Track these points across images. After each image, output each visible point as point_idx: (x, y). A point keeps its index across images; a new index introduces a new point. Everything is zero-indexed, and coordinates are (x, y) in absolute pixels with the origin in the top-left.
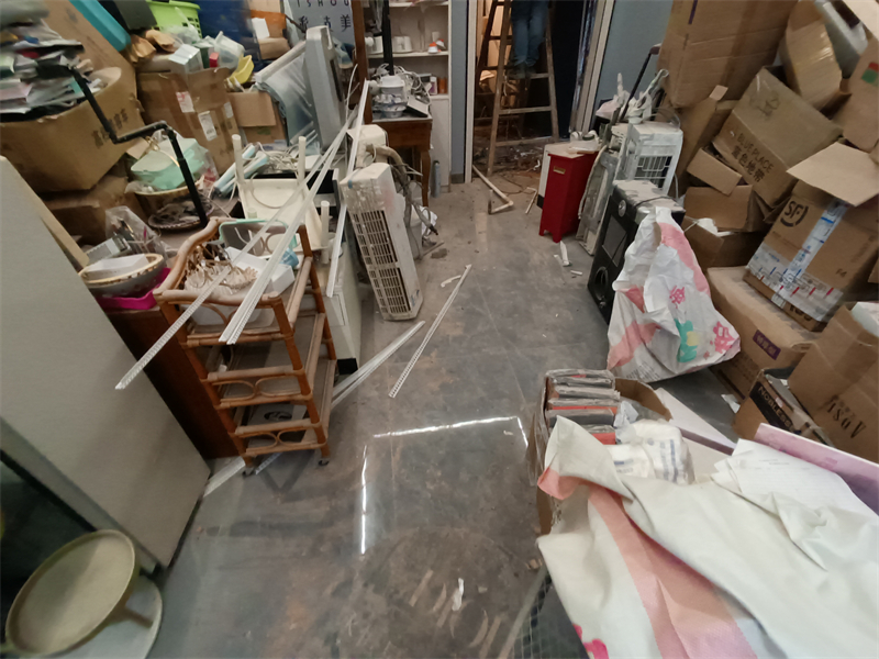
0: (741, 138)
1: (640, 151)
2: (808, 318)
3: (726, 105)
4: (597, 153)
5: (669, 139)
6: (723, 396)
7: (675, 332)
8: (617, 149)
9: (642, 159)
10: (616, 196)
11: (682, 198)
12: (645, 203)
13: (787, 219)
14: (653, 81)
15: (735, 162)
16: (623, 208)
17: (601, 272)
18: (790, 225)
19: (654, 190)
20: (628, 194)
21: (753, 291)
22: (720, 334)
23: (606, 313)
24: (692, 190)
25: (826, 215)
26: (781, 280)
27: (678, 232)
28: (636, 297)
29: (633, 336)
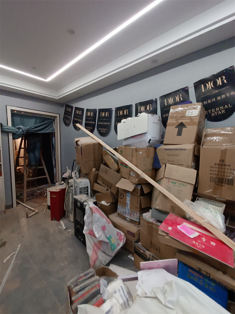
0: (103, 179)
1: (79, 186)
2: (136, 222)
3: (97, 172)
4: (66, 188)
5: (86, 182)
6: (128, 256)
7: (108, 241)
8: (72, 186)
9: (80, 189)
10: (76, 201)
11: (95, 196)
12: (85, 201)
13: (120, 197)
14: (77, 168)
15: (104, 185)
16: (79, 204)
17: (78, 228)
18: (122, 198)
19: (86, 197)
20: (79, 199)
21: (121, 218)
22: (119, 236)
23: (84, 243)
24: (97, 194)
25: (127, 194)
26: (126, 213)
27: (97, 208)
28: (92, 233)
29: (95, 248)
